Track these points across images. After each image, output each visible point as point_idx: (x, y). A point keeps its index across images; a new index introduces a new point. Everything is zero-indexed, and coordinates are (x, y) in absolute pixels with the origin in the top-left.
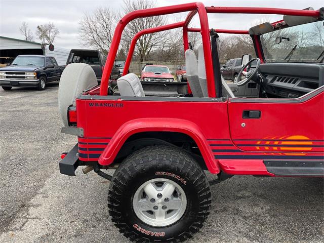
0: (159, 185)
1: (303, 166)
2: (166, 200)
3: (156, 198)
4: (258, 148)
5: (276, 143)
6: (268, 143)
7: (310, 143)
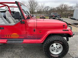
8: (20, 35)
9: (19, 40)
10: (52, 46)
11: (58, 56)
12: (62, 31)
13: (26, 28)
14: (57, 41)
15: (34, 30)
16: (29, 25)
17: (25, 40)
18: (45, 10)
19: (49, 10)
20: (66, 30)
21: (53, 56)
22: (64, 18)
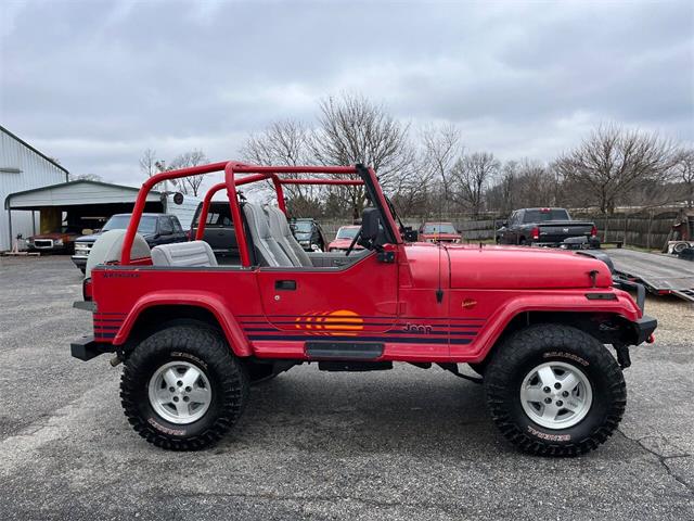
0: (182, 371)
1: (353, 349)
2: (188, 389)
3: (176, 386)
4: (298, 326)
5: (319, 320)
6: (309, 320)
7: (360, 321)
8: (369, 321)
9: (361, 347)
10: (536, 380)
11: (567, 438)
12: (585, 298)
13: (398, 287)
14: (558, 349)
15: (439, 297)
16: (415, 271)
17: (394, 345)
18: (455, 188)
19: (490, 183)
20: (601, 297)
21: (541, 435)
22: (624, 251)
